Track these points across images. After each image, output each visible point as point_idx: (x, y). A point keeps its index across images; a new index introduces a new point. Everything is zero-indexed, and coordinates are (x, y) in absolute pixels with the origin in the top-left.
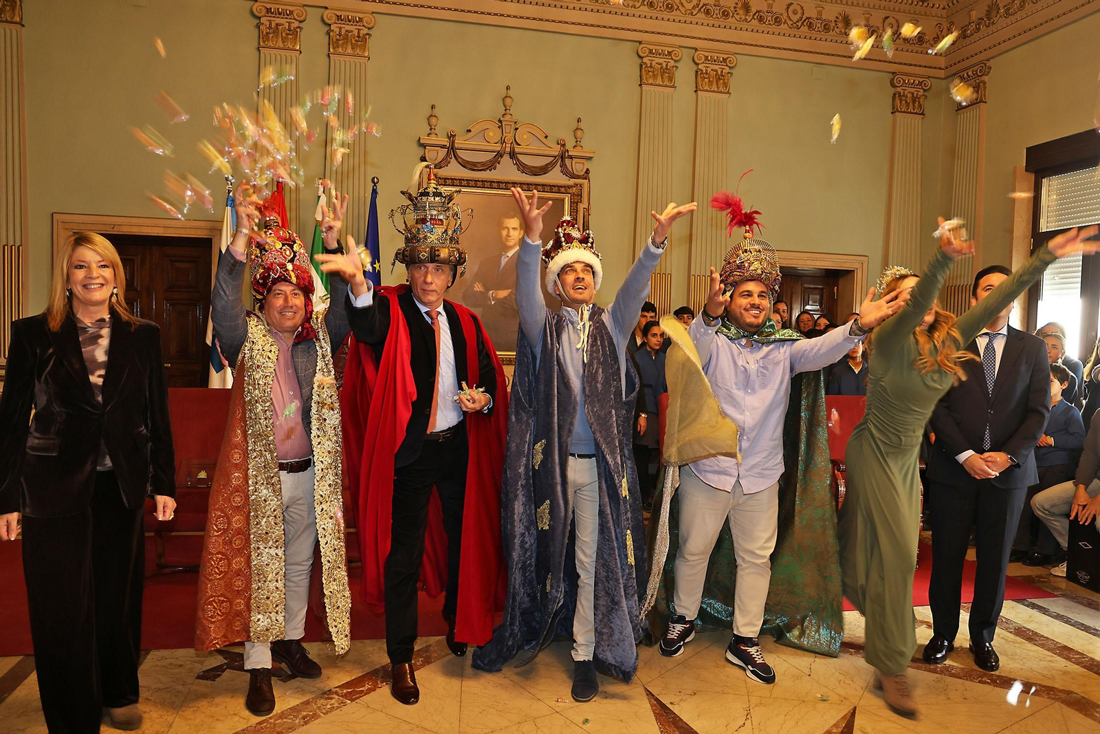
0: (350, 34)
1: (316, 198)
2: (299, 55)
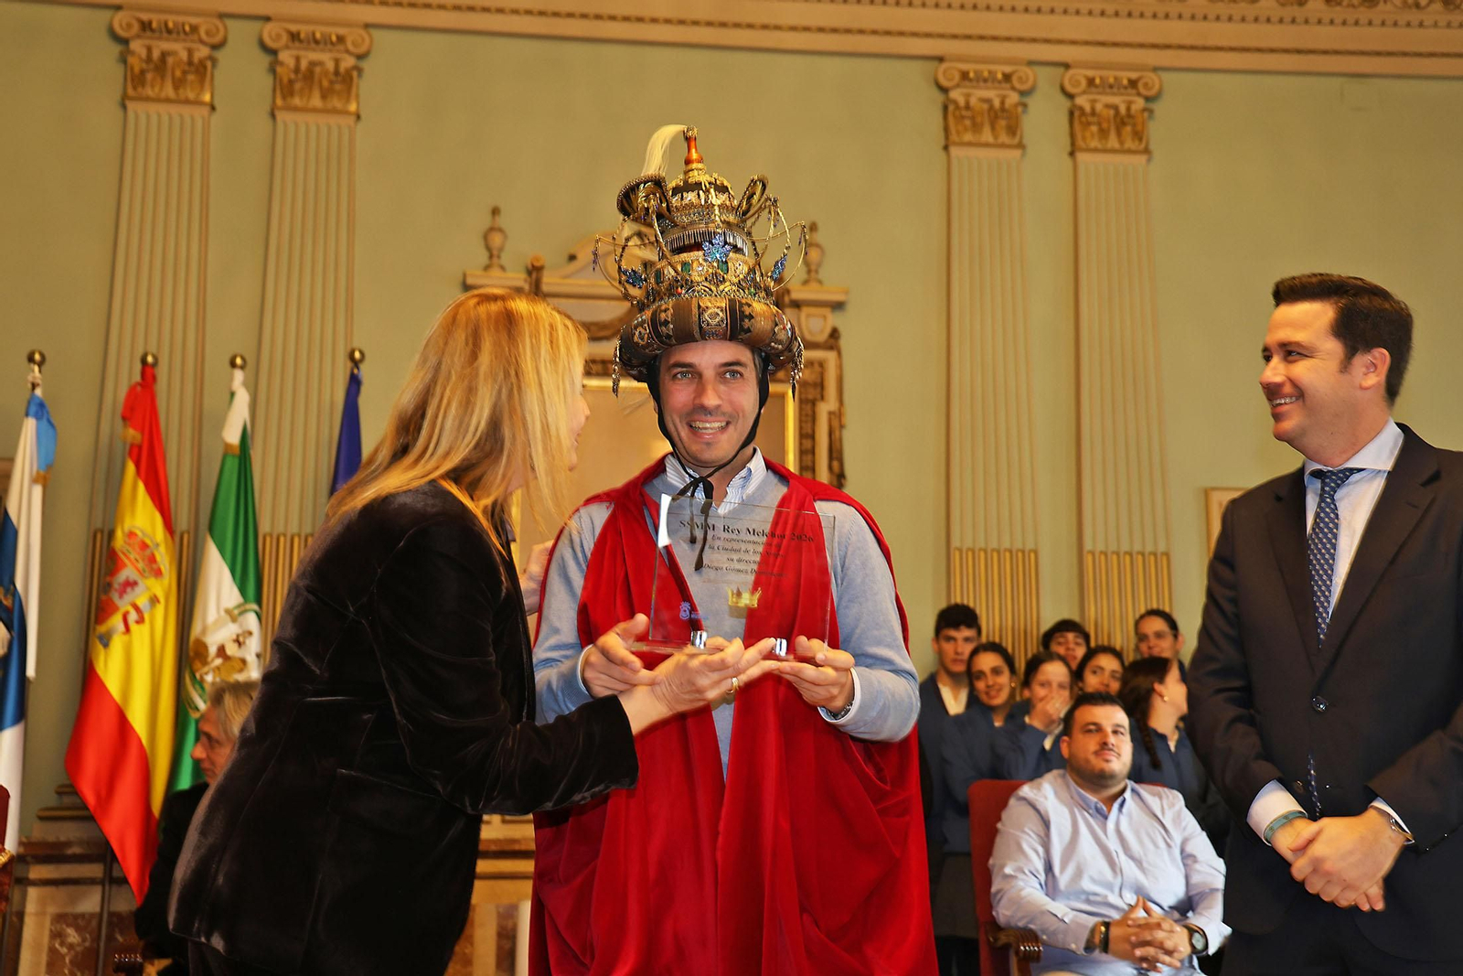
0: (318, 69)
1: (228, 396)
2: (210, 115)
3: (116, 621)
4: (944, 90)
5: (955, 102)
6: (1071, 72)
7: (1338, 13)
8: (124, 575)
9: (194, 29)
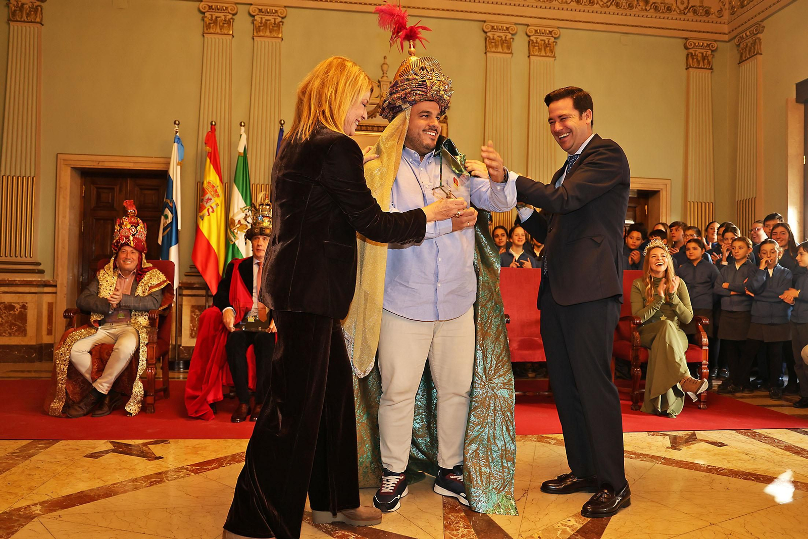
0: (269, 22)
1: (239, 136)
2: (232, 39)
3: (205, 211)
4: (486, 33)
5: (489, 37)
6: (529, 27)
7: (620, 11)
8: (207, 197)
9: (227, 8)
